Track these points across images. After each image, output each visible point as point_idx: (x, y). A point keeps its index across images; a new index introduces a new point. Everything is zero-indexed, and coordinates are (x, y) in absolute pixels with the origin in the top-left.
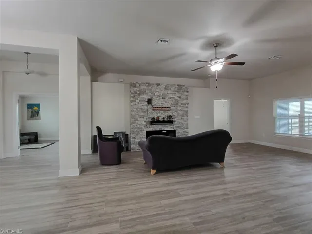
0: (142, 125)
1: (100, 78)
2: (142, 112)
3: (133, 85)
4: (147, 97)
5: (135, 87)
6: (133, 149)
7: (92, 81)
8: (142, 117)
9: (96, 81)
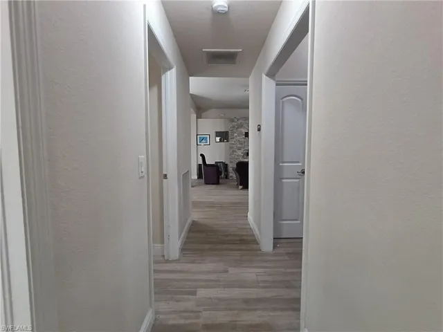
0: (240, 156)
1: (203, 114)
2: (240, 144)
3: (232, 121)
4: (244, 131)
5: (233, 121)
6: (232, 177)
7: (197, 118)
8: (239, 149)
9: (201, 118)
